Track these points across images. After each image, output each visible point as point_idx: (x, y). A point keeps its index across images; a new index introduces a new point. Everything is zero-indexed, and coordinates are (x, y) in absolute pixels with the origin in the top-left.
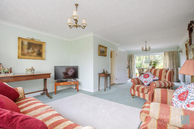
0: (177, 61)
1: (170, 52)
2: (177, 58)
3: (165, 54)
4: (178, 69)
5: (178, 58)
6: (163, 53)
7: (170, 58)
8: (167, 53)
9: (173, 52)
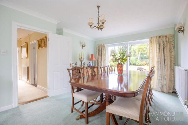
0: (173, 54)
1: (159, 37)
2: (172, 48)
3: (151, 41)
4: (174, 69)
5: (174, 47)
6: (148, 40)
7: (159, 49)
8: (154, 39)
9: (166, 36)
